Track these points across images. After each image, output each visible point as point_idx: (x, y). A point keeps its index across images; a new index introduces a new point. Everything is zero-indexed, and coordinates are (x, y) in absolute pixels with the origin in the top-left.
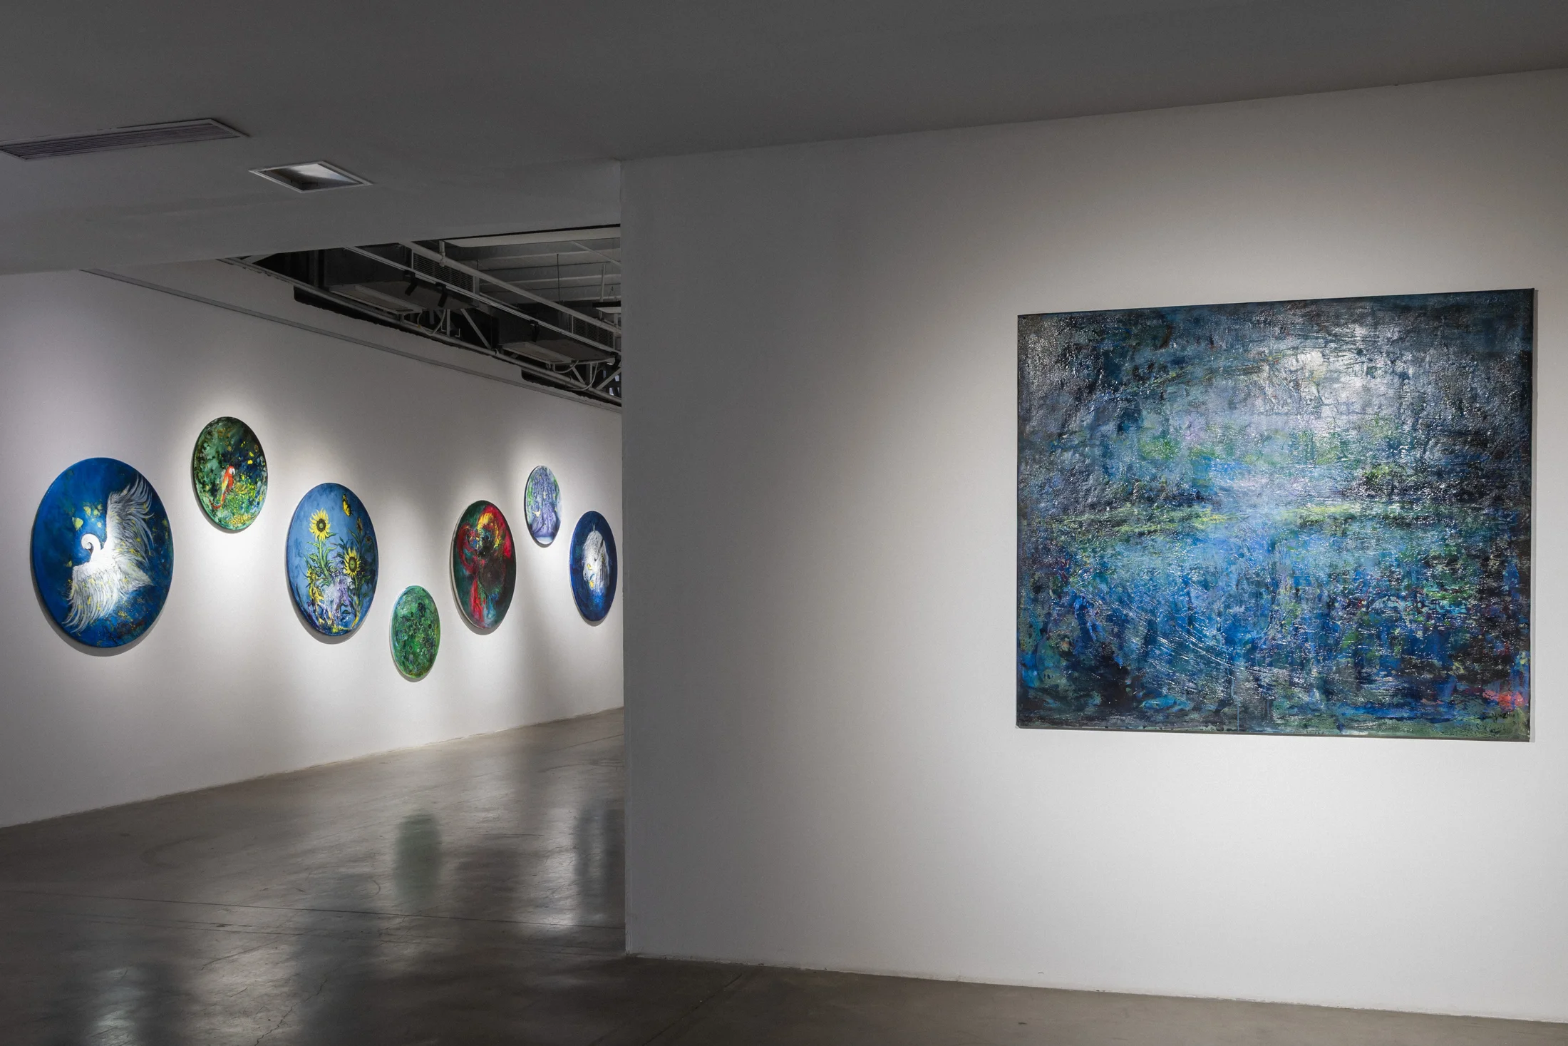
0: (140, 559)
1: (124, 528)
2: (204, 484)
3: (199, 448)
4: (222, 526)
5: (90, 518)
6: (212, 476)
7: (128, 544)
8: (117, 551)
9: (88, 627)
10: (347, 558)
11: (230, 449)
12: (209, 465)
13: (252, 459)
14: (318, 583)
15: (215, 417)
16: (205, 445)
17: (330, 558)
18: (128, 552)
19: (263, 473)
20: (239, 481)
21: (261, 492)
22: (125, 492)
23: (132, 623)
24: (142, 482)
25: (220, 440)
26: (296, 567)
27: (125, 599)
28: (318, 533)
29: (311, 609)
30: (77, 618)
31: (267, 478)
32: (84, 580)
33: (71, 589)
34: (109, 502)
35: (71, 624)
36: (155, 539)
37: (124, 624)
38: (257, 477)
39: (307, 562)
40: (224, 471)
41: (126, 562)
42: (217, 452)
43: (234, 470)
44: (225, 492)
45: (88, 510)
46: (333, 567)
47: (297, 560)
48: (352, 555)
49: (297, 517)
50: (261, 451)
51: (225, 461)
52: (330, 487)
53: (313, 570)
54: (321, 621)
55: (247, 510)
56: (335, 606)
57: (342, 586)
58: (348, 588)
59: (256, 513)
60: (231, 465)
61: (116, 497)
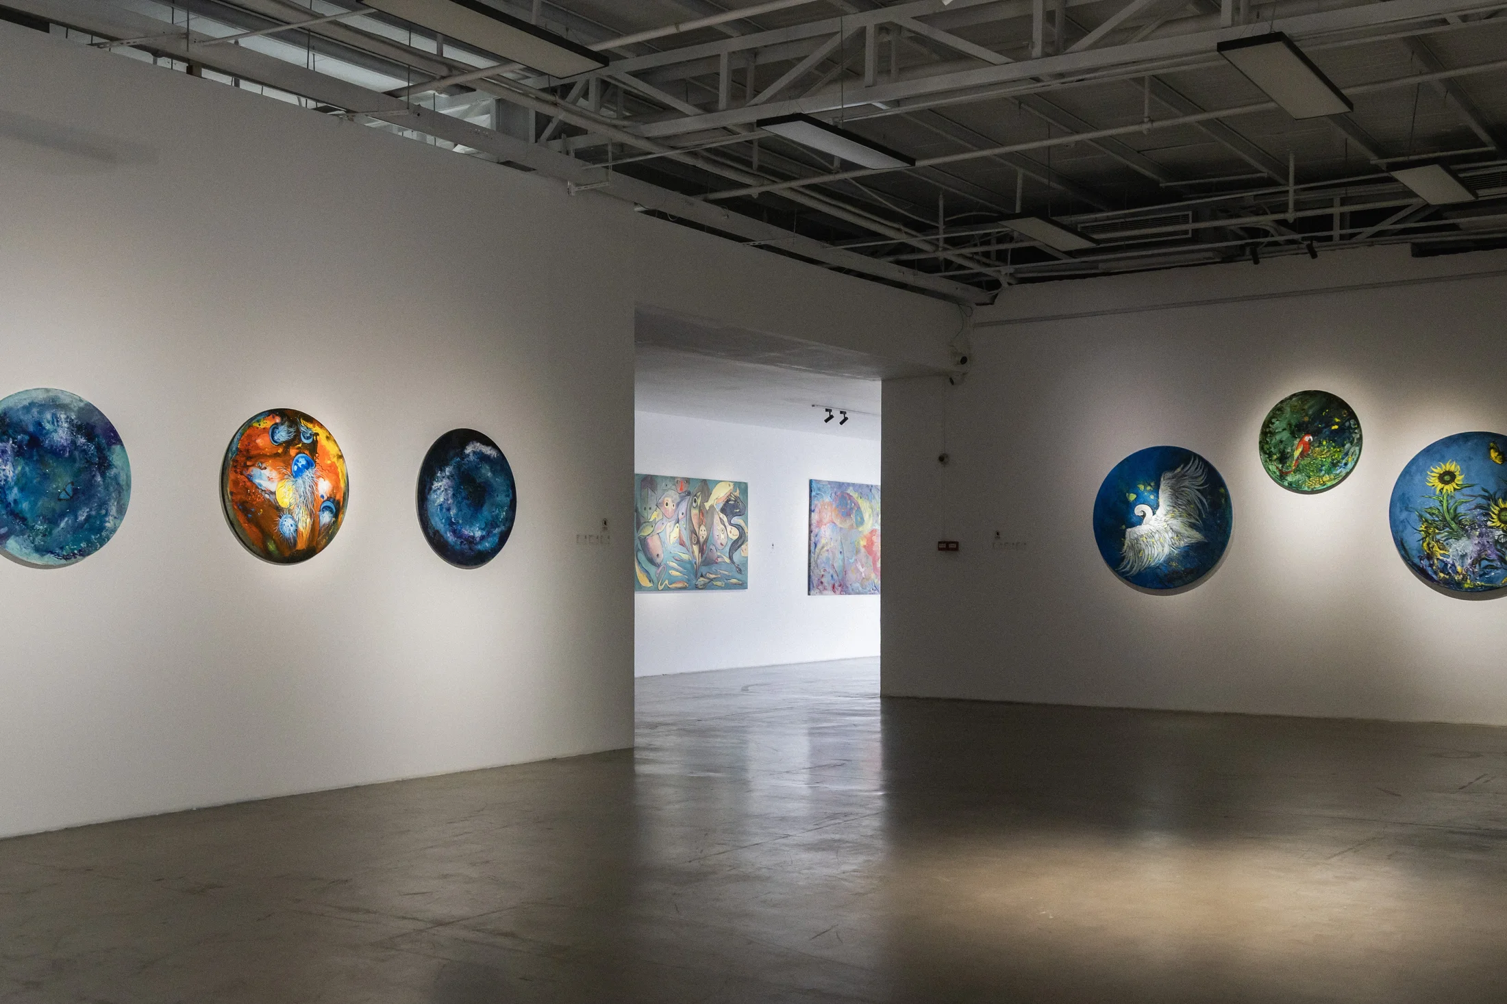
0: (1193, 521)
1: (1177, 498)
2: (1270, 455)
3: (1267, 424)
4: (1295, 488)
5: (1143, 493)
6: (1282, 447)
7: (1181, 510)
8: (1170, 516)
10: (1496, 510)
11: (1306, 419)
12: (1278, 437)
13: (1337, 424)
14: (1438, 537)
15: (1288, 395)
16: (1273, 420)
17: (1461, 510)
18: (1180, 516)
19: (1354, 435)
20: (1318, 447)
21: (1350, 453)
22: (1179, 470)
23: (1183, 571)
24: (1197, 461)
25: (1292, 412)
26: (1402, 522)
27: (1176, 552)
28: (1440, 486)
29: (1425, 563)
30: (1129, 566)
31: (1361, 439)
32: (1137, 539)
33: (1124, 545)
34: (1162, 479)
35: (1123, 570)
36: (1211, 505)
37: (1175, 572)
38: (1344, 439)
39: (1421, 516)
40: (1298, 440)
41: (1177, 524)
42: (1290, 424)
43: (1311, 437)
44: (1298, 458)
45: (1142, 487)
46: (1466, 520)
47: (1404, 515)
48: (1503, 506)
49: (1407, 473)
50: (1352, 415)
51: (1299, 430)
52: (1465, 437)
53: (1430, 524)
54: (1442, 575)
55: (1329, 472)
56: (1469, 561)
57: (1485, 540)
58: (1497, 542)
59: (1343, 474)
60: (1308, 433)
61: (1169, 475)
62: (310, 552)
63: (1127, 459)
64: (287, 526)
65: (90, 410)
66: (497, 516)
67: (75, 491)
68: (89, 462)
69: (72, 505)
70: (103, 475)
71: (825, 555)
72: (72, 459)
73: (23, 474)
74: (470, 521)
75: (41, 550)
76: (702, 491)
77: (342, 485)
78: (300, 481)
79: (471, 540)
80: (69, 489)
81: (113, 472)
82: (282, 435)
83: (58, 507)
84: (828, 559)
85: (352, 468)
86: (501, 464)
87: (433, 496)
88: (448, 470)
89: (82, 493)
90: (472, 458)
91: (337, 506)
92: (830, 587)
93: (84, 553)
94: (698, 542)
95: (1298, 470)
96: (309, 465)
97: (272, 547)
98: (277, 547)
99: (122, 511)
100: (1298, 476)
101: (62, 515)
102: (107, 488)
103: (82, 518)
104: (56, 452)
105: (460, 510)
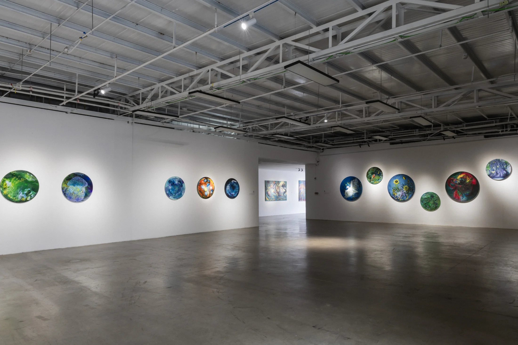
0: (356, 189)
1: (353, 185)
2: (368, 178)
3: (368, 173)
4: (372, 183)
7: (354, 187)
8: (352, 188)
9: (348, 198)
11: (374, 172)
12: (369, 175)
13: (379, 173)
14: (395, 192)
15: (371, 168)
17: (399, 187)
19: (381, 175)
20: (376, 176)
21: (381, 178)
22: (354, 180)
23: (355, 198)
24: (356, 179)
25: (372, 171)
27: (353, 194)
28: (395, 183)
29: (393, 196)
31: (383, 175)
32: (347, 192)
33: (345, 193)
35: (345, 197)
36: (359, 186)
37: (353, 198)
39: (392, 188)
41: (354, 189)
42: (371, 173)
44: (373, 178)
45: (348, 183)
46: (400, 189)
47: (390, 188)
48: (405, 186)
49: (390, 181)
50: (381, 171)
51: (373, 174)
52: (399, 175)
53: (394, 190)
54: (396, 198)
55: (378, 181)
56: (400, 196)
57: (403, 192)
58: (405, 192)
59: (380, 181)
60: (374, 174)
61: (352, 181)
62: (209, 197)
63: (345, 178)
64: (206, 193)
65: (180, 179)
66: (237, 191)
67: (178, 190)
68: (180, 186)
69: (178, 192)
70: (182, 187)
71: (302, 194)
72: (178, 185)
73: (172, 188)
74: (233, 192)
75: (174, 198)
76: (278, 183)
77: (214, 188)
78: (208, 187)
79: (232, 195)
80: (178, 189)
81: (183, 187)
82: (205, 181)
83: (176, 192)
84: (302, 195)
85: (215, 185)
86: (237, 183)
87: (227, 188)
88: (229, 185)
89: (179, 190)
90: (233, 182)
91: (213, 190)
92: (303, 200)
93: (179, 198)
94: (277, 192)
95: (373, 180)
96: (209, 185)
97: (204, 196)
98: (205, 197)
99: (184, 192)
100: (373, 181)
101: (177, 193)
102: (182, 189)
103: (179, 193)
104: (176, 185)
105: (231, 190)
